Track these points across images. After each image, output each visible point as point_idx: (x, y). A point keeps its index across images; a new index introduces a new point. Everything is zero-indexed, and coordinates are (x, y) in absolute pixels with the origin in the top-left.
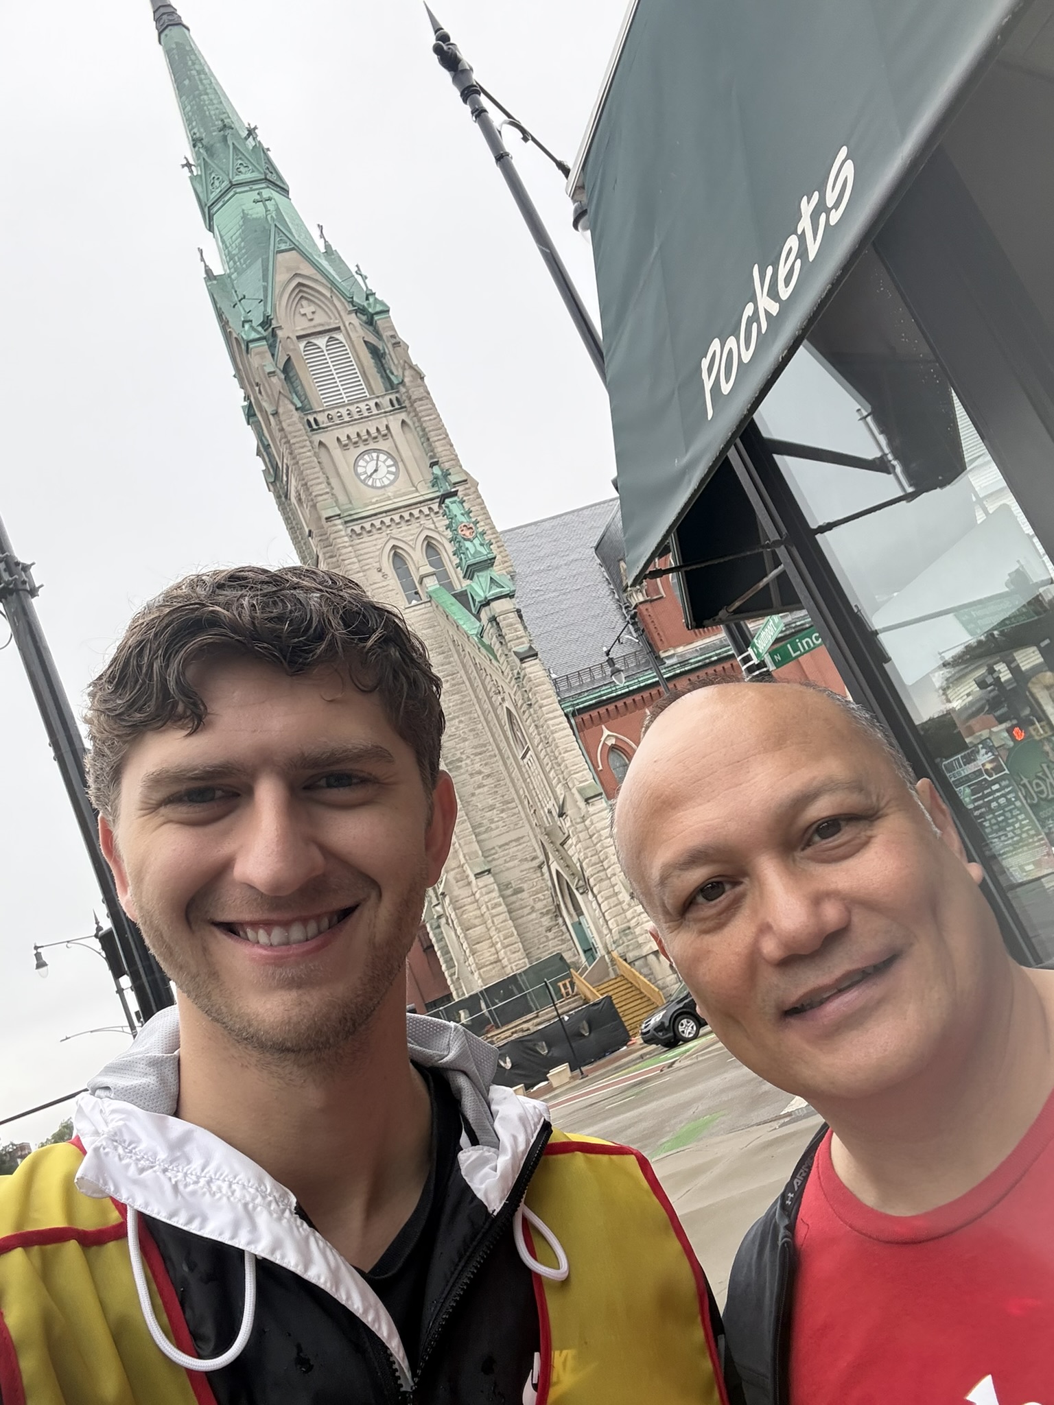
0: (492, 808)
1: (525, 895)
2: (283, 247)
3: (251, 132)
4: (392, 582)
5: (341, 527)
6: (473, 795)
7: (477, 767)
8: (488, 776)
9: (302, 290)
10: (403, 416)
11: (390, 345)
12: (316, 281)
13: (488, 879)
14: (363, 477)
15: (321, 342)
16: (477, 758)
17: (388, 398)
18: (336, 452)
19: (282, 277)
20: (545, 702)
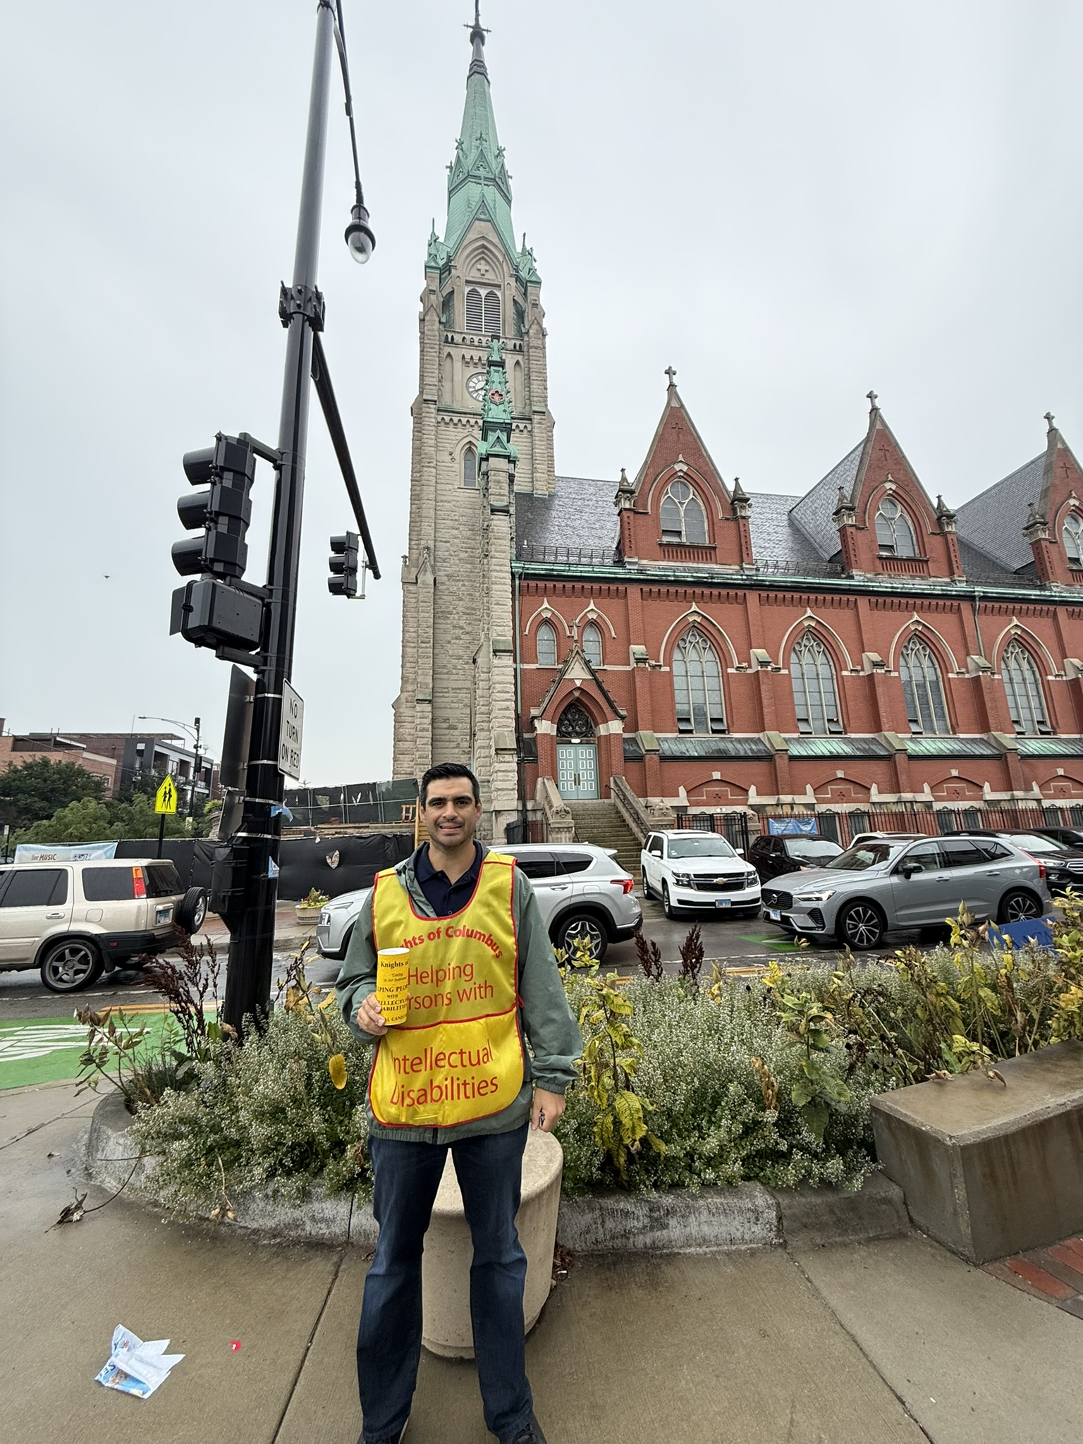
2: (483, 217)
3: (500, 152)
4: (456, 466)
5: (433, 410)
6: (449, 642)
7: (462, 623)
8: (467, 633)
9: (483, 252)
10: (520, 358)
11: (530, 306)
12: (496, 246)
13: (427, 707)
14: (471, 390)
15: (483, 292)
17: (513, 342)
18: (458, 364)
19: (472, 236)
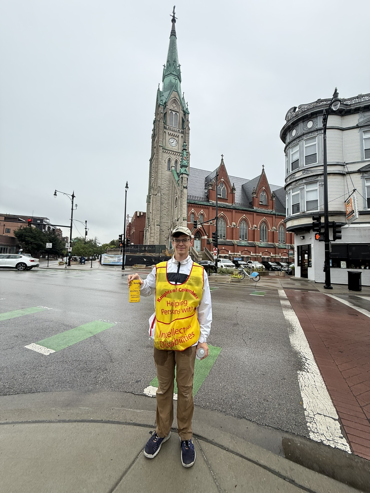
0: (165, 215)
1: (164, 233)
2: (175, 90)
3: (179, 66)
4: (166, 164)
5: (161, 149)
6: (163, 211)
7: (166, 206)
8: (167, 209)
9: (175, 101)
10: (183, 135)
11: (186, 120)
12: (178, 100)
13: (159, 227)
14: (170, 142)
15: (174, 113)
16: (167, 205)
17: (181, 130)
19: (172, 96)
20: (184, 198)
